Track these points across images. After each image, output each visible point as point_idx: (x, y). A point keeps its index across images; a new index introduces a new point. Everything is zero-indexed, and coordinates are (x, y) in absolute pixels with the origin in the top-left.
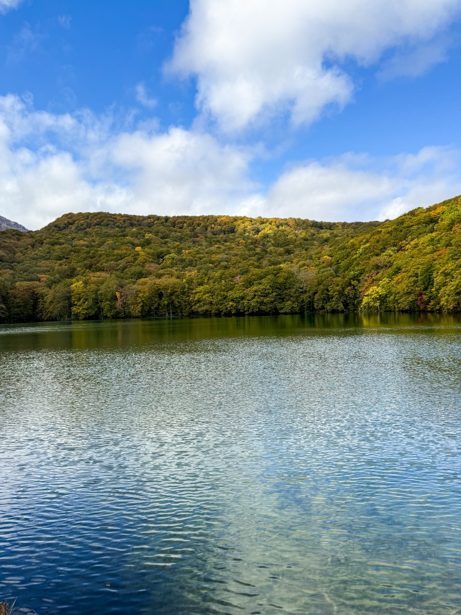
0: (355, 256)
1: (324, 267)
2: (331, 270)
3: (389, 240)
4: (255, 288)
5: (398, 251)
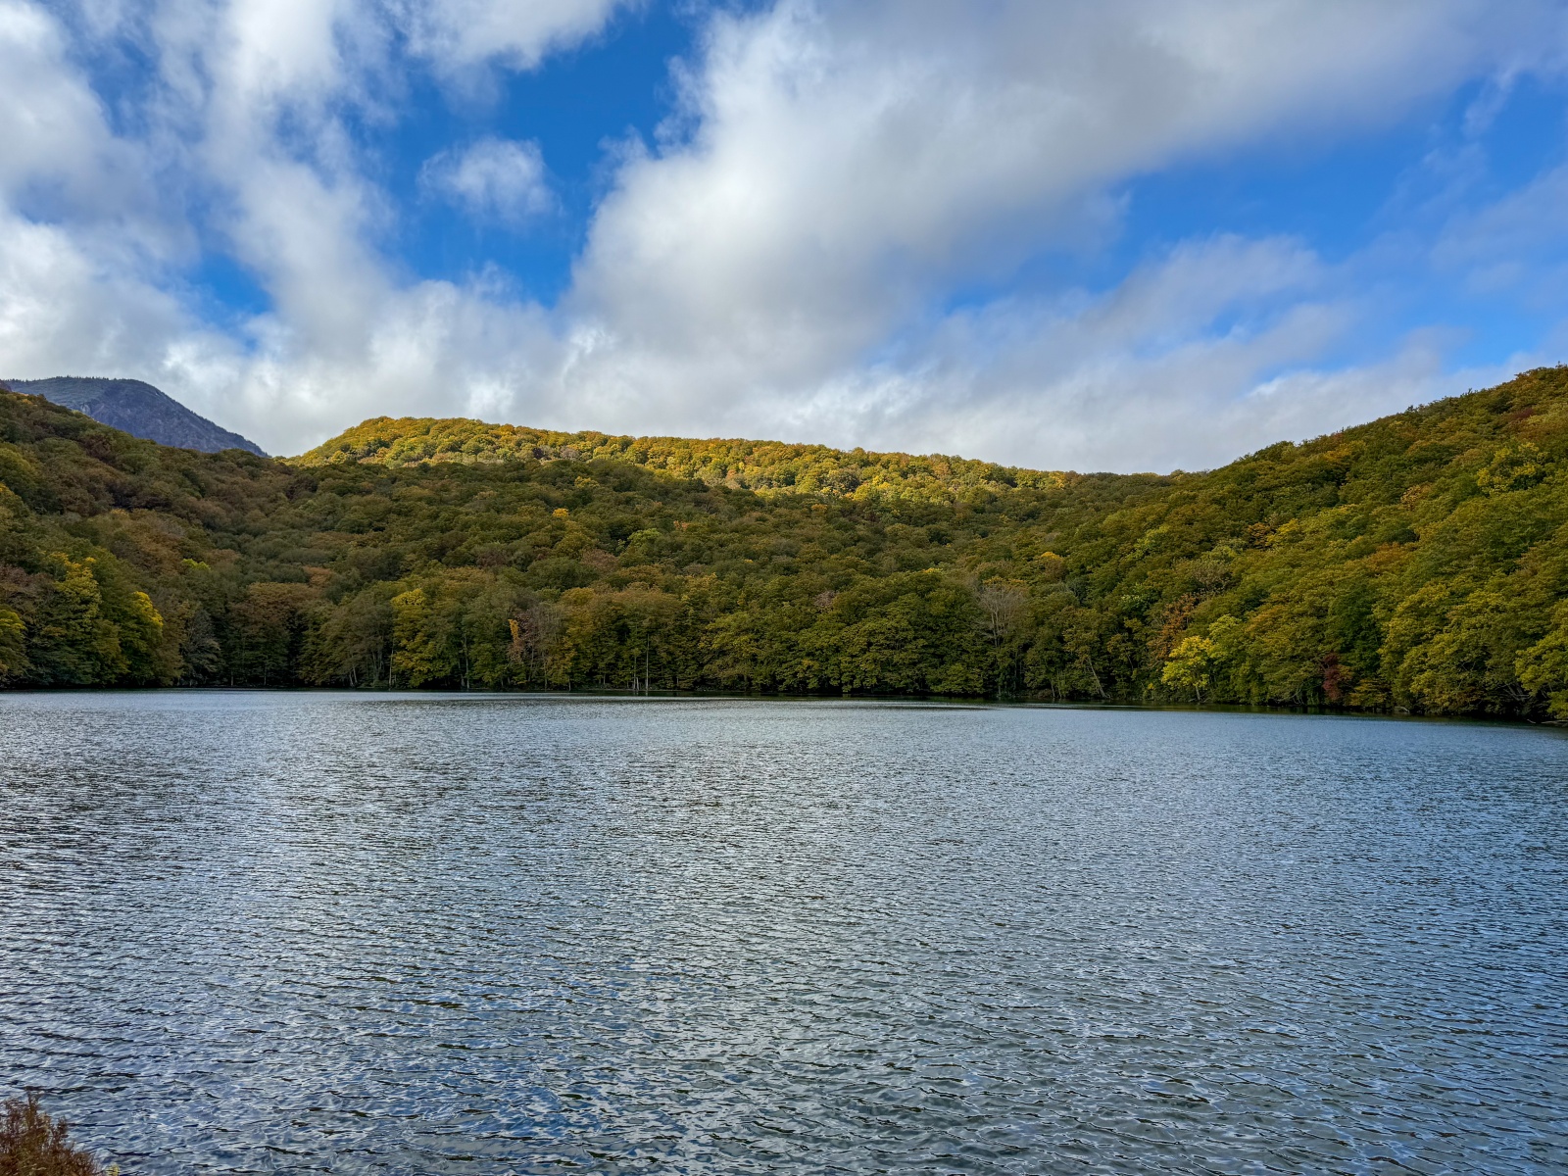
0: (1129, 557)
1: (1046, 581)
2: (1065, 591)
3: (1217, 520)
4: (870, 625)
5: (1245, 547)
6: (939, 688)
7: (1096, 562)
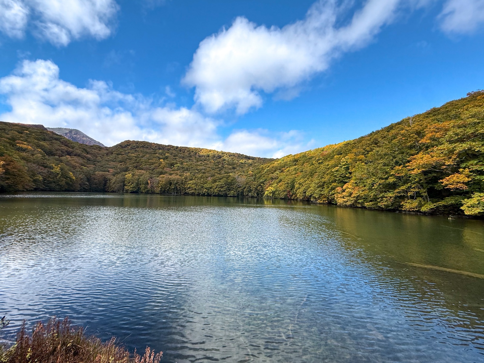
0: (263, 173)
1: (249, 177)
2: (252, 178)
3: (278, 167)
4: (217, 184)
5: (281, 172)
6: (229, 195)
7: (258, 173)
